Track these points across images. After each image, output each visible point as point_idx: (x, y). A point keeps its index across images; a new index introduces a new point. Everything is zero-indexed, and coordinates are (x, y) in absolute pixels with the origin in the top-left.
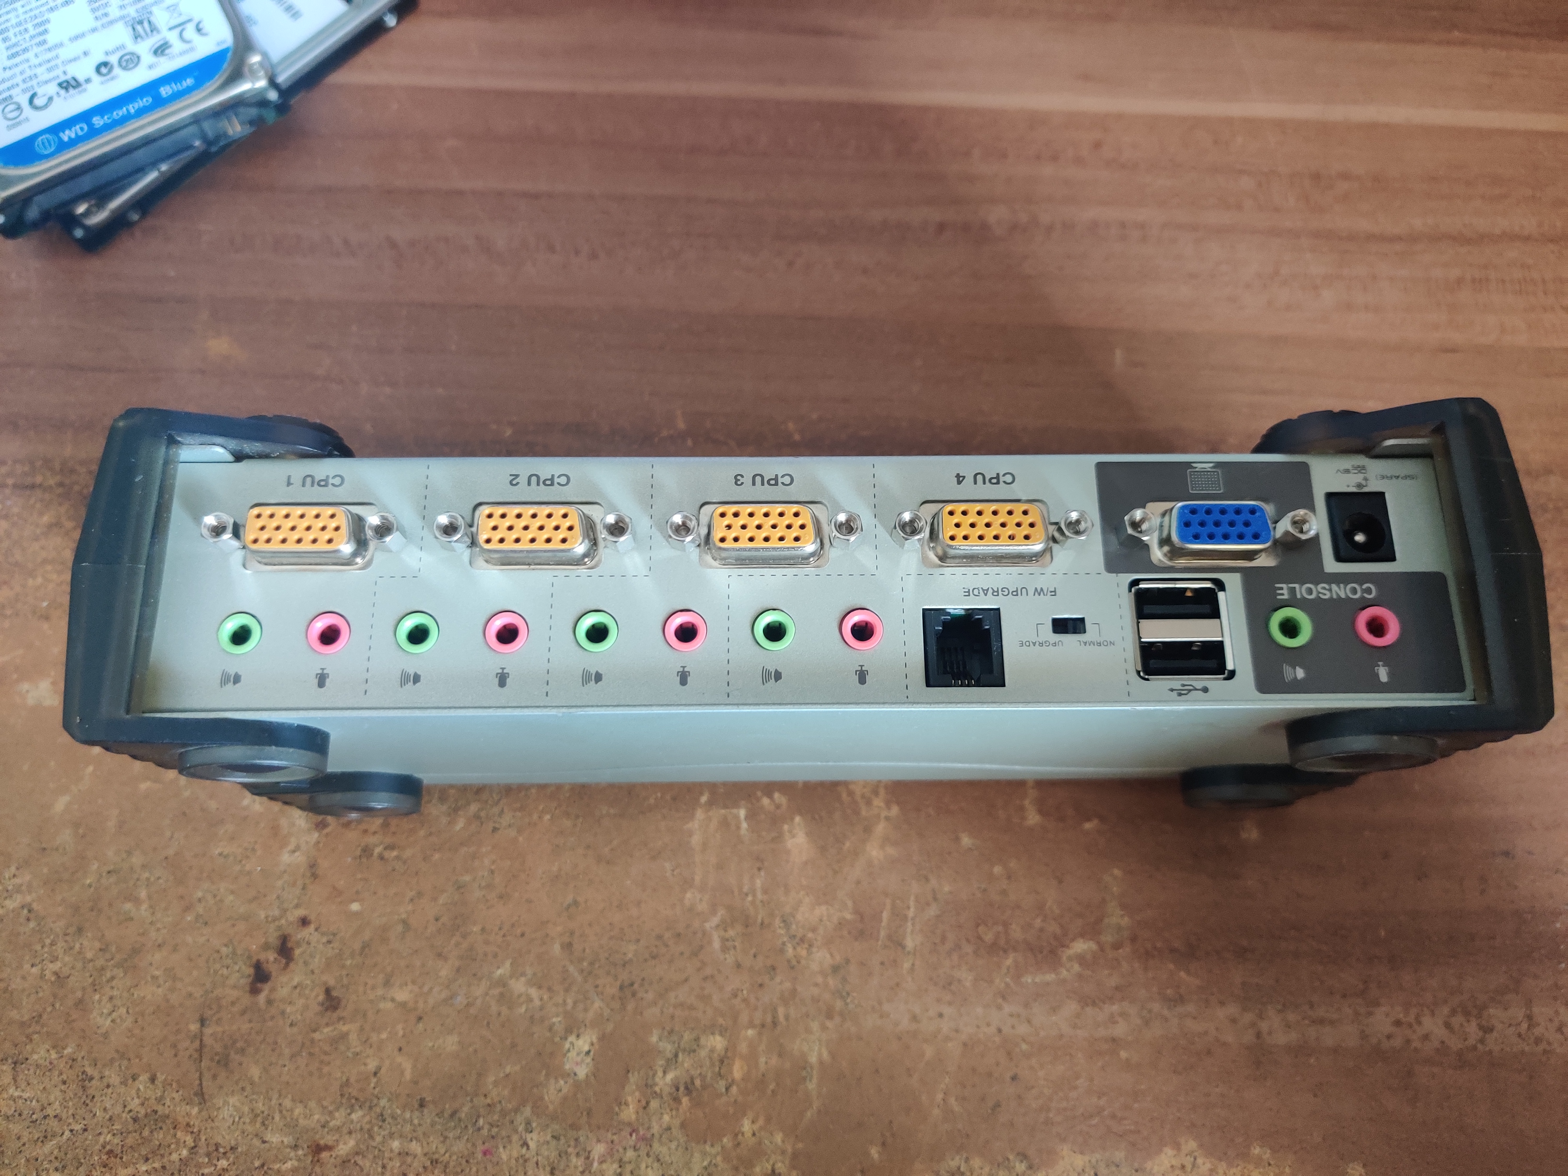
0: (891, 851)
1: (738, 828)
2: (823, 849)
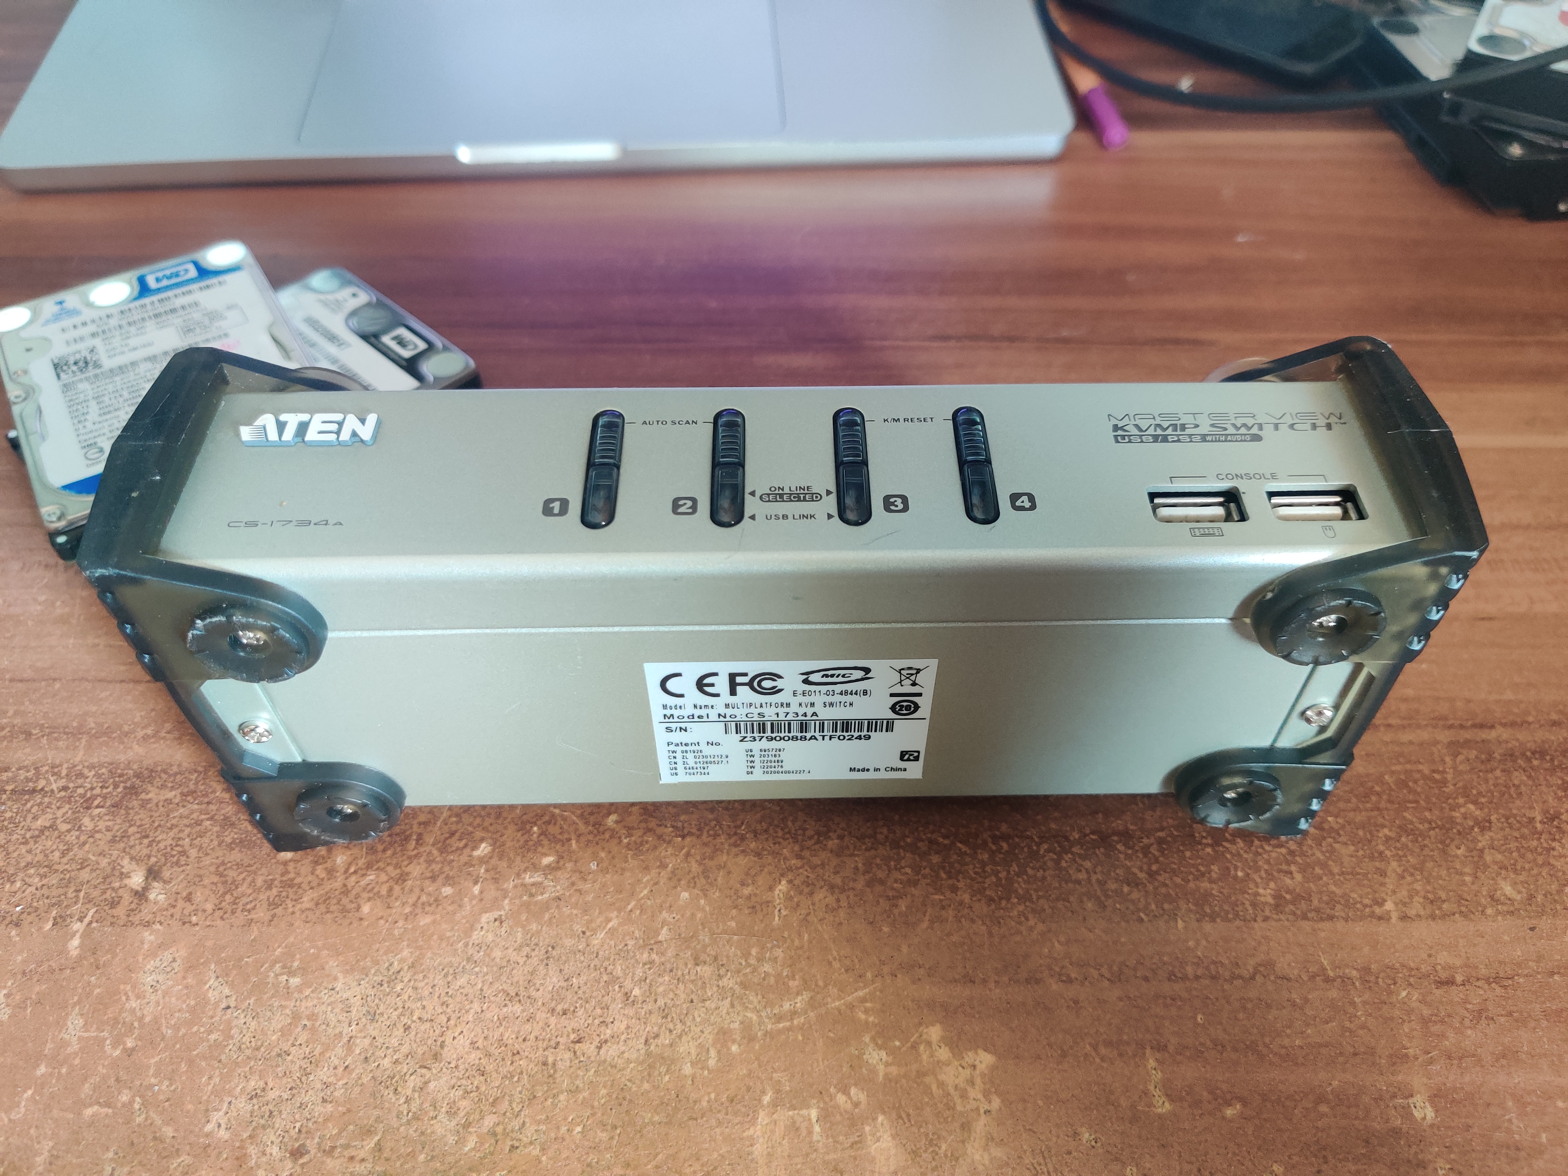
0: (998, 1152)
1: (810, 1133)
2: (915, 1153)
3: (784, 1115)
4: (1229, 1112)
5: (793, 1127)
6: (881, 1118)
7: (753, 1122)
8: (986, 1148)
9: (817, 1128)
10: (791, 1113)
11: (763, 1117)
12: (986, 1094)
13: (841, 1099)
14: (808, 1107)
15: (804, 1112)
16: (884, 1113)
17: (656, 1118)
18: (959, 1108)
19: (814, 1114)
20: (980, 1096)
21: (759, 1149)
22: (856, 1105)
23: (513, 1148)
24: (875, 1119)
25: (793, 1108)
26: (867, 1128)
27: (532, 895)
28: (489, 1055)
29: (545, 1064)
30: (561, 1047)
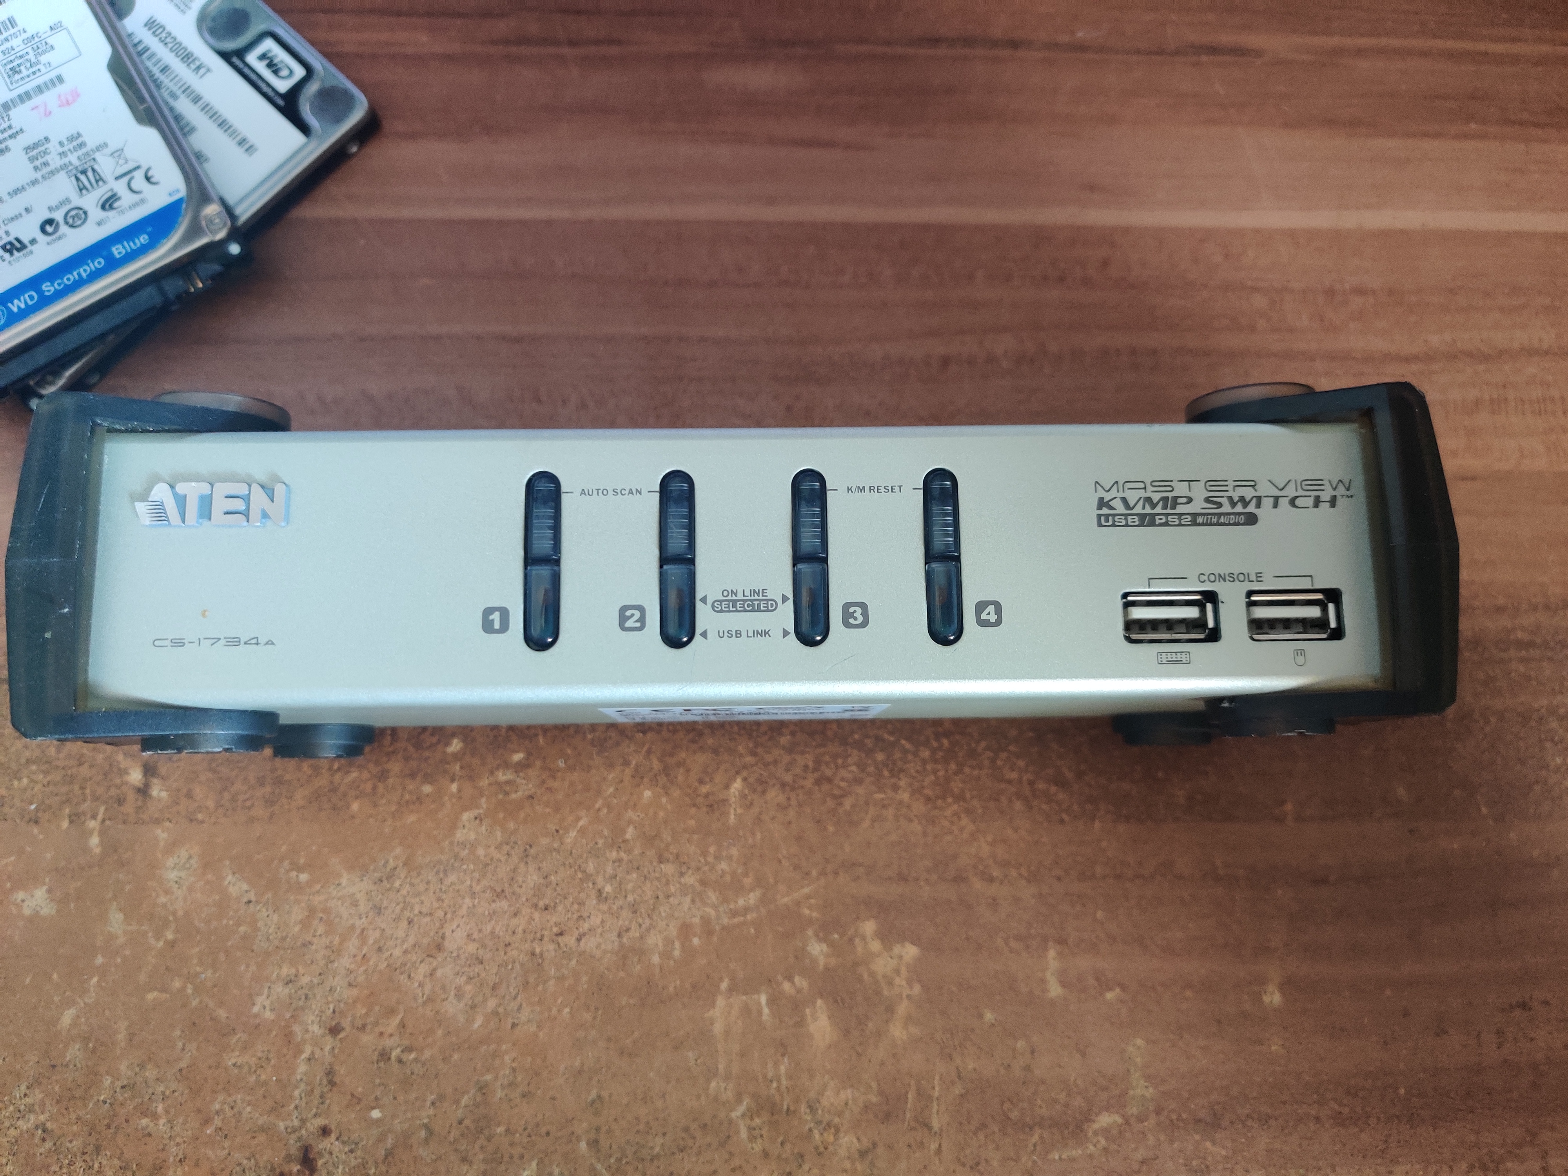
0: (914, 1030)
1: (760, 1013)
2: (847, 1032)
3: (738, 1000)
4: (1109, 995)
5: (746, 1010)
6: (819, 1002)
7: (713, 1005)
8: (905, 1026)
9: (766, 1011)
10: (744, 997)
11: (721, 1002)
12: (910, 982)
13: (787, 986)
14: (758, 992)
15: (755, 997)
16: (822, 998)
17: (632, 1001)
18: (886, 993)
19: (763, 999)
20: (904, 983)
21: (718, 1028)
22: (799, 991)
23: (514, 1025)
24: (814, 1003)
25: (746, 993)
26: (808, 1011)
27: (506, 794)
28: (484, 946)
29: (533, 954)
30: (546, 939)
